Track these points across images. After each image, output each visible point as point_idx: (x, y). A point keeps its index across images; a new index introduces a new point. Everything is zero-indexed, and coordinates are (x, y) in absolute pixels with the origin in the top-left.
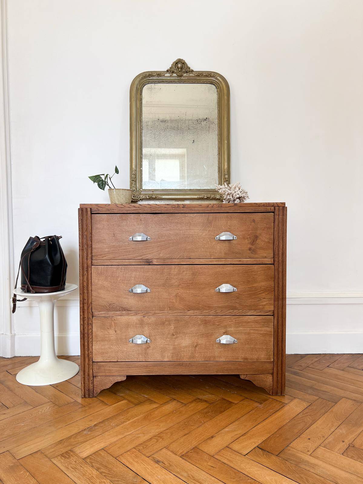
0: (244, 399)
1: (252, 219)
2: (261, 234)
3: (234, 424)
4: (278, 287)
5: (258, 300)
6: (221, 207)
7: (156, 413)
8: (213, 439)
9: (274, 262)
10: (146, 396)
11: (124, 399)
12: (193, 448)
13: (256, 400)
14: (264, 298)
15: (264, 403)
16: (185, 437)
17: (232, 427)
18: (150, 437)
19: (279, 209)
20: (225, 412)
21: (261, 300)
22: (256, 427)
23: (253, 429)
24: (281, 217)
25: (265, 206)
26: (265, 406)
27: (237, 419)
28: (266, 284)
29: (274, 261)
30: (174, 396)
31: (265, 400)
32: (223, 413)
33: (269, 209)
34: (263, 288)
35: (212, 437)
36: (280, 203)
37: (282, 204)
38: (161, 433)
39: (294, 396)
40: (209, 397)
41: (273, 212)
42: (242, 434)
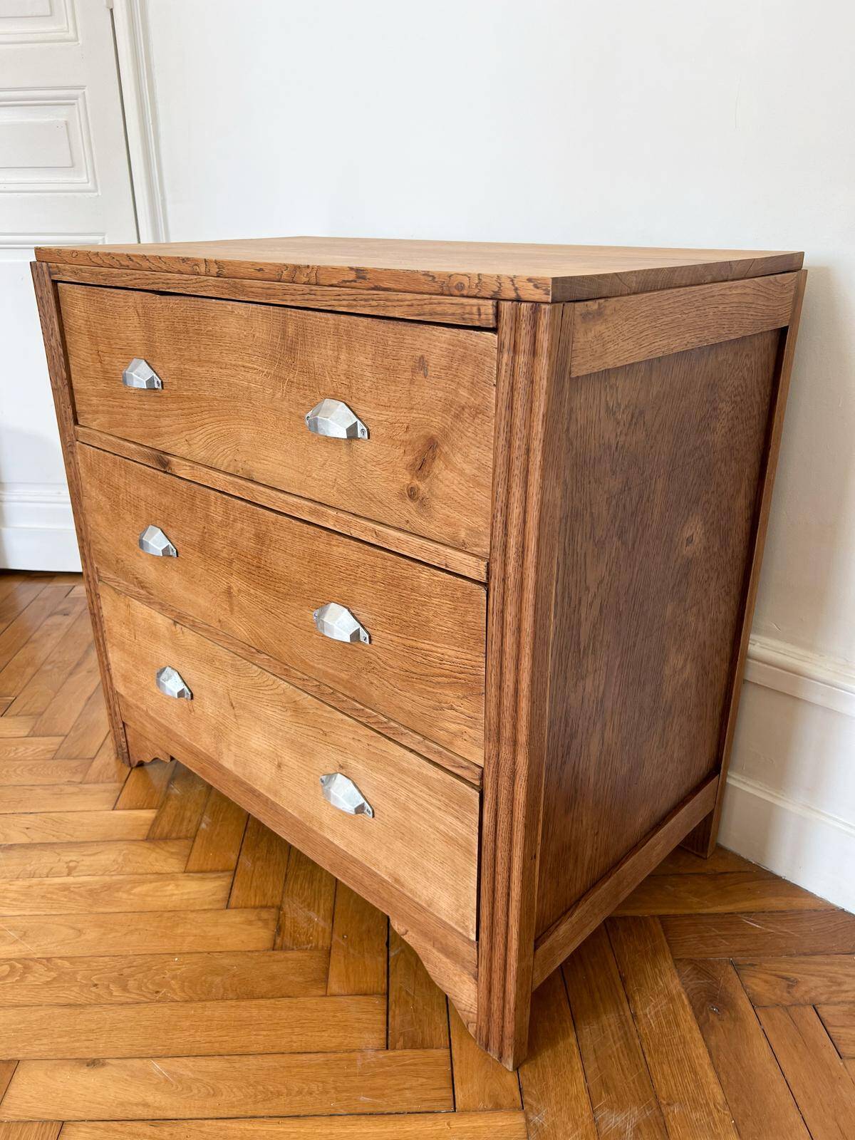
0: (372, 994)
1: (419, 354)
2: (446, 436)
3: (202, 1062)
4: (500, 688)
5: (431, 703)
6: (317, 284)
7: (138, 890)
8: (86, 1070)
9: (488, 578)
10: (203, 825)
11: (161, 807)
12: (10, 1061)
13: (396, 1022)
14: (452, 708)
15: (398, 1052)
16: (57, 1011)
17: (184, 1068)
18: (12, 956)
19: (516, 318)
20: (254, 1002)
21: (442, 709)
22: (221, 1123)
23: (210, 1122)
24: (522, 359)
25: (465, 292)
26: (382, 1065)
27: (239, 1051)
28: (459, 654)
29: (488, 573)
30: (249, 864)
31: (415, 1043)
32: (243, 1003)
33: (475, 310)
34: (448, 667)
35: (93, 1063)
36: (530, 280)
37: (536, 287)
38: (48, 959)
39: (526, 1098)
40: (310, 920)
41: (494, 330)
42: (159, 1114)
